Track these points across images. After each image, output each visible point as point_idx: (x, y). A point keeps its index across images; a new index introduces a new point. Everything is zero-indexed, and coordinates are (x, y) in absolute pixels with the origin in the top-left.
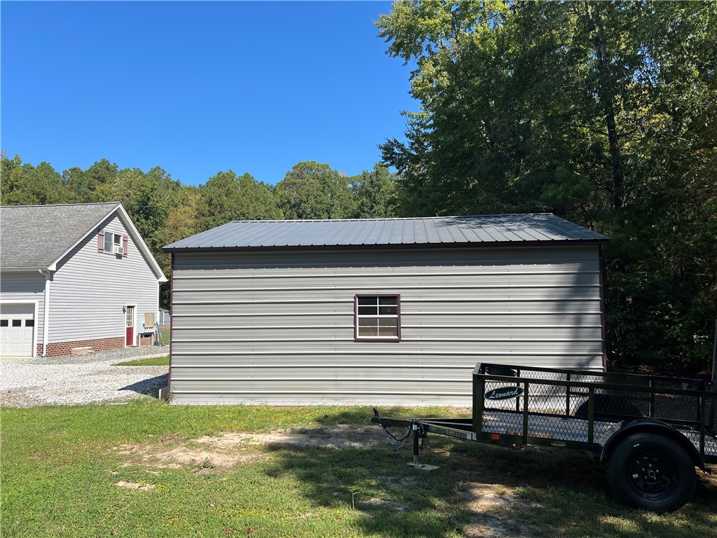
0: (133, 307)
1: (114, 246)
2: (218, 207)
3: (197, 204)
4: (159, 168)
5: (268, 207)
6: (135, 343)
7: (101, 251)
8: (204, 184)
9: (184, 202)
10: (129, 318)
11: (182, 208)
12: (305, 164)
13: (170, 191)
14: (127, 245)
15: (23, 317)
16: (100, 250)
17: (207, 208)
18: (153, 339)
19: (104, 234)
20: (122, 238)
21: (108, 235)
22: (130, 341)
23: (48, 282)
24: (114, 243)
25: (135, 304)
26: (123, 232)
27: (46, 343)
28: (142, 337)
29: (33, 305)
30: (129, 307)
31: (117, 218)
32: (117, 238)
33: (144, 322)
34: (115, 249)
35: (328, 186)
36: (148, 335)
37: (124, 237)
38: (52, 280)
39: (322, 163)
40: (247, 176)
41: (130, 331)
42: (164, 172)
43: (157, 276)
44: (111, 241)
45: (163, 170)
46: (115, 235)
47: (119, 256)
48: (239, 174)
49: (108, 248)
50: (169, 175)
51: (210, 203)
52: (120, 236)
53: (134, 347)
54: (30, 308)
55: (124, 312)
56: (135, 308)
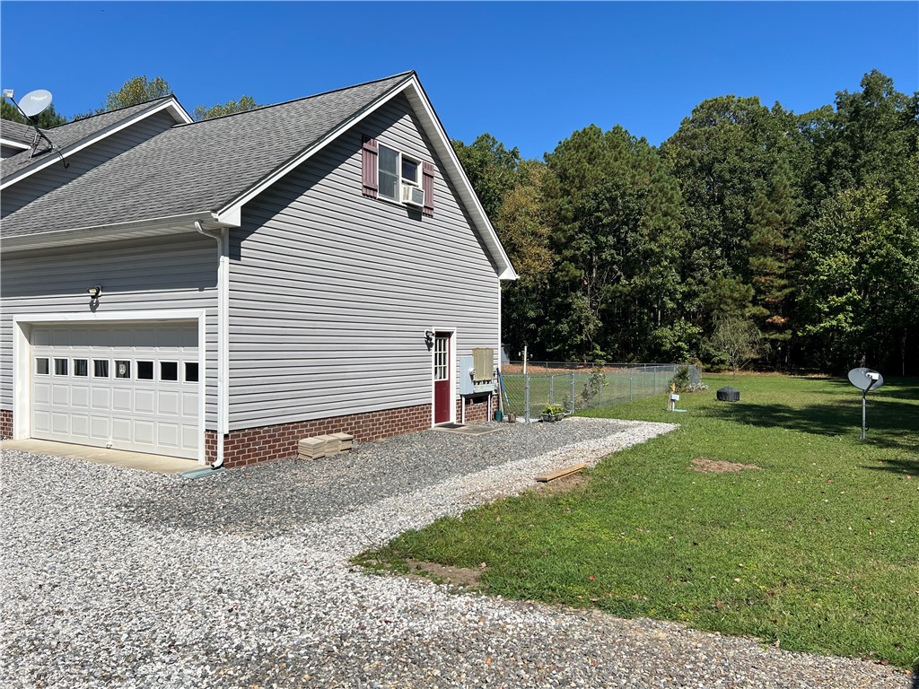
0: (448, 335)
1: (402, 186)
2: (577, 181)
3: (544, 180)
4: (488, 137)
5: (656, 176)
6: (453, 419)
7: (372, 193)
8: (551, 151)
9: (524, 179)
10: (441, 359)
11: (520, 189)
12: (716, 100)
13: (504, 166)
14: (432, 188)
15: (180, 356)
16: (369, 192)
17: (559, 185)
18: (491, 405)
19: (377, 149)
20: (420, 168)
21: (387, 155)
22: (442, 413)
23: (224, 261)
24: (401, 178)
25: (454, 329)
26: (421, 154)
27: (223, 428)
28: (467, 403)
29: (192, 325)
30: (439, 335)
31: (407, 117)
32: (409, 166)
33: (471, 370)
34: (404, 193)
35: (763, 131)
36: (480, 398)
37: (425, 166)
38: (235, 255)
39: (744, 97)
40: (617, 130)
41: (442, 389)
42: (494, 142)
43: (498, 269)
44: (394, 170)
45: (493, 139)
46: (405, 159)
47: (414, 212)
48: (606, 129)
49: (387, 187)
50: (501, 145)
51: (563, 176)
52: (415, 164)
53: (452, 426)
54: (184, 333)
55: (430, 345)
56: (454, 337)
